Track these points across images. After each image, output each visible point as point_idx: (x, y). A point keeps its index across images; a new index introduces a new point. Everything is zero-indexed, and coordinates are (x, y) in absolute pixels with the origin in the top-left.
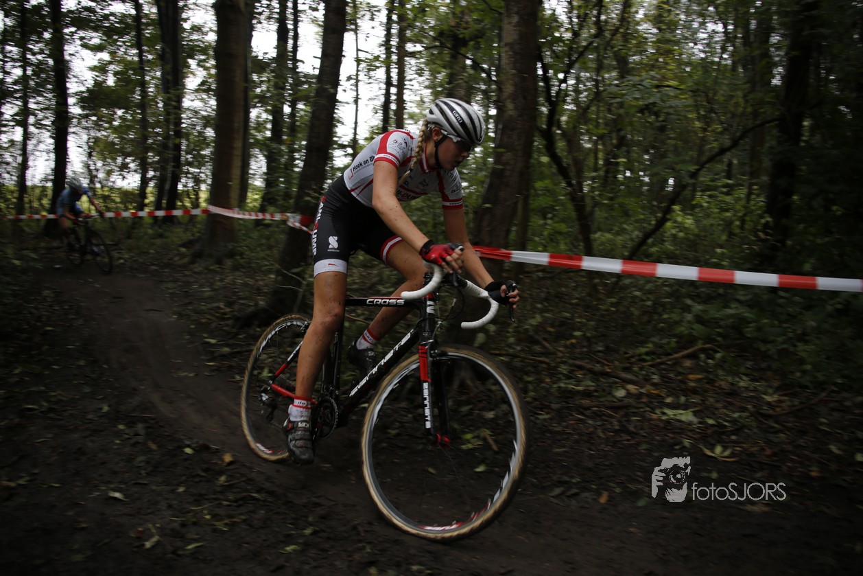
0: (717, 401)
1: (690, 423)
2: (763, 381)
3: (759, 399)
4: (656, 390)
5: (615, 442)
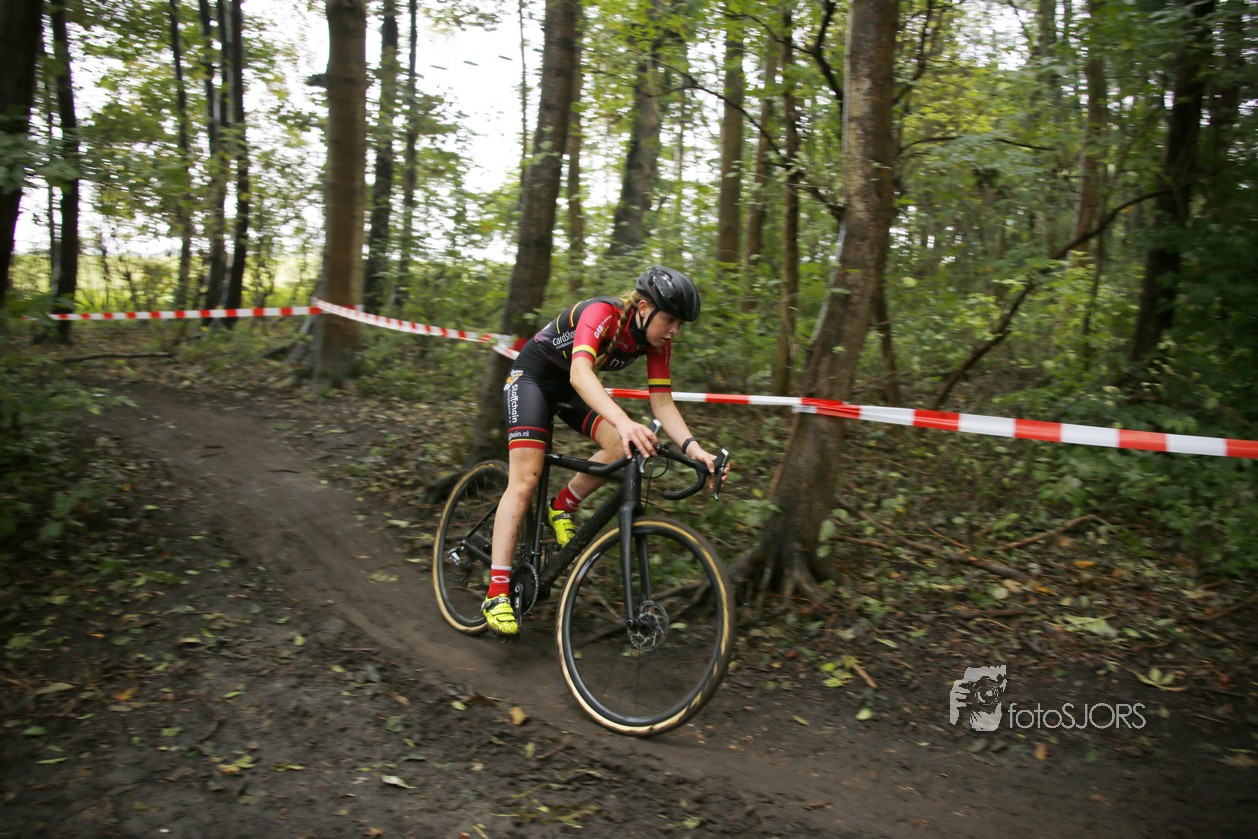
0: (1128, 602)
1: (1106, 637)
3: (1180, 595)
4: (1045, 585)
5: (1021, 669)
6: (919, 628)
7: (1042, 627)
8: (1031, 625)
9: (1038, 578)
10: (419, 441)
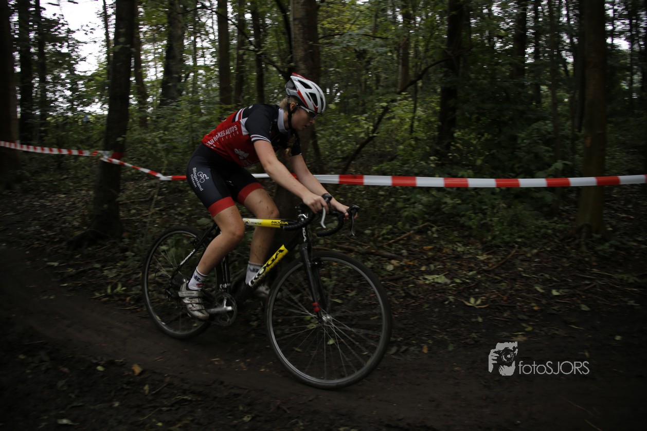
0: (453, 265)
1: (446, 284)
2: (470, 245)
3: (476, 259)
4: (411, 261)
5: (407, 306)
6: (352, 290)
7: (414, 283)
8: (408, 283)
9: (407, 257)
10: (61, 215)
